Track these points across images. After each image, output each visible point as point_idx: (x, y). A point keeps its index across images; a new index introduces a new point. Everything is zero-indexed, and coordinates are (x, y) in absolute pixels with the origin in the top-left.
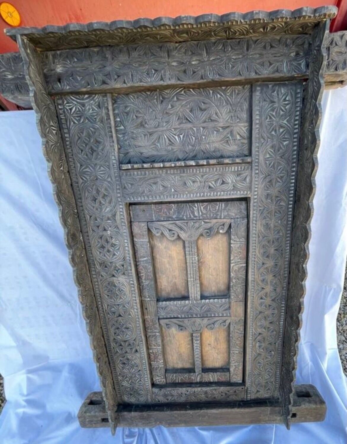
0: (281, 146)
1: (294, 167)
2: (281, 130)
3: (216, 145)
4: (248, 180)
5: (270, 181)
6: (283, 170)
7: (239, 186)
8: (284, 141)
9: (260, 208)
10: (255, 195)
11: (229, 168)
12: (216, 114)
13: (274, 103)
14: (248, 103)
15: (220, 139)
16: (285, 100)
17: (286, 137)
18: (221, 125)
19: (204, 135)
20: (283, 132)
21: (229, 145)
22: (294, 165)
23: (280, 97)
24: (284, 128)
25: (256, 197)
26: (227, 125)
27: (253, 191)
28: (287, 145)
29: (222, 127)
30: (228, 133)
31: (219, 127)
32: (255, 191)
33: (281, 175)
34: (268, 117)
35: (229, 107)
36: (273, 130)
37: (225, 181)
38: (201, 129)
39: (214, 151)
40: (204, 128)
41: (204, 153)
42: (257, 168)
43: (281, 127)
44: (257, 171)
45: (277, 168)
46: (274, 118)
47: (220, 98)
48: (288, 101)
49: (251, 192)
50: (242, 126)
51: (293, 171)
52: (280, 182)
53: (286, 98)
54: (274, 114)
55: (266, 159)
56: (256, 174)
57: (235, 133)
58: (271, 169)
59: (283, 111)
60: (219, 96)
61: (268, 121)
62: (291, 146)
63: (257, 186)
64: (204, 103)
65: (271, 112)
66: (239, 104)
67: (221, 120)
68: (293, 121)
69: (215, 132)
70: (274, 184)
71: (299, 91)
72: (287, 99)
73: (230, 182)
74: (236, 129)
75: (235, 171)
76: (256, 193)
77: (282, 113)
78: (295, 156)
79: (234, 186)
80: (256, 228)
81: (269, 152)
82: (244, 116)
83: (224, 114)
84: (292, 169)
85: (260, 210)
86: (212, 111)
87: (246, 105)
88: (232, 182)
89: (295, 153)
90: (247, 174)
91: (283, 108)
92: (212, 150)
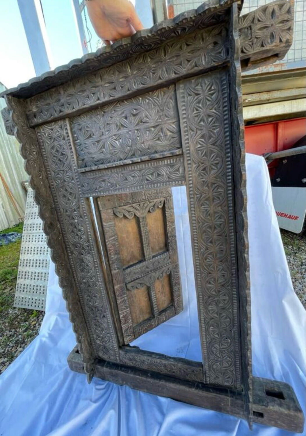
0: (212, 134)
1: (228, 153)
2: (210, 119)
3: (150, 143)
4: (181, 170)
5: (204, 169)
6: (217, 157)
7: (173, 176)
8: (214, 129)
9: (198, 196)
10: (190, 184)
11: (162, 162)
12: (146, 117)
13: (199, 96)
14: (174, 101)
15: (152, 138)
16: (210, 90)
17: (216, 124)
18: (152, 125)
19: (138, 137)
20: (212, 120)
21: (161, 142)
22: (229, 150)
23: (204, 88)
24: (213, 116)
25: (191, 185)
26: (157, 124)
27: (187, 180)
28: (218, 132)
29: (153, 127)
30: (159, 131)
31: (151, 127)
32: (190, 180)
33: (215, 162)
34: (195, 109)
35: (157, 108)
36: (201, 121)
37: (159, 173)
38: (136, 131)
39: (149, 149)
40: (137, 130)
41: (141, 151)
42: (189, 158)
43: (209, 116)
44: (189, 162)
45: (210, 156)
46: (201, 110)
47: (148, 102)
48: (213, 90)
49: (186, 181)
50: (171, 123)
51: (228, 157)
52: (214, 169)
53: (211, 88)
54: (200, 105)
55: (197, 150)
56: (189, 164)
57: (165, 129)
58: (204, 157)
59: (209, 100)
60: (147, 101)
61: (195, 114)
62: (222, 132)
63: (191, 175)
64: (135, 109)
65: (198, 105)
66: (166, 104)
67: (152, 121)
68: (221, 108)
69: (148, 132)
70: (208, 171)
71: (224, 78)
72: (213, 88)
73: (165, 174)
74: (165, 127)
75: (168, 164)
76: (191, 182)
77: (208, 103)
78: (228, 142)
79: (168, 177)
80: (195, 214)
81: (200, 142)
82: (172, 113)
83: (153, 115)
84: (227, 155)
85: (198, 197)
86: (143, 115)
87: (172, 104)
88: (167, 174)
89: (228, 138)
90: (179, 165)
91: (208, 98)
92: (147, 147)
